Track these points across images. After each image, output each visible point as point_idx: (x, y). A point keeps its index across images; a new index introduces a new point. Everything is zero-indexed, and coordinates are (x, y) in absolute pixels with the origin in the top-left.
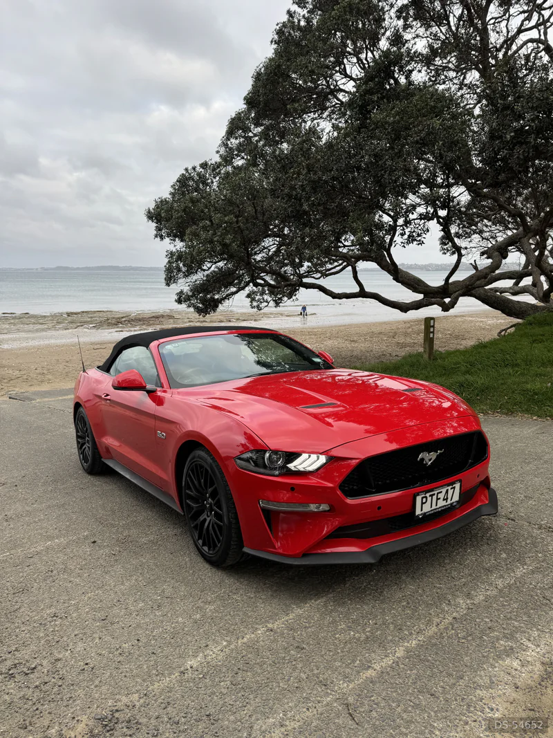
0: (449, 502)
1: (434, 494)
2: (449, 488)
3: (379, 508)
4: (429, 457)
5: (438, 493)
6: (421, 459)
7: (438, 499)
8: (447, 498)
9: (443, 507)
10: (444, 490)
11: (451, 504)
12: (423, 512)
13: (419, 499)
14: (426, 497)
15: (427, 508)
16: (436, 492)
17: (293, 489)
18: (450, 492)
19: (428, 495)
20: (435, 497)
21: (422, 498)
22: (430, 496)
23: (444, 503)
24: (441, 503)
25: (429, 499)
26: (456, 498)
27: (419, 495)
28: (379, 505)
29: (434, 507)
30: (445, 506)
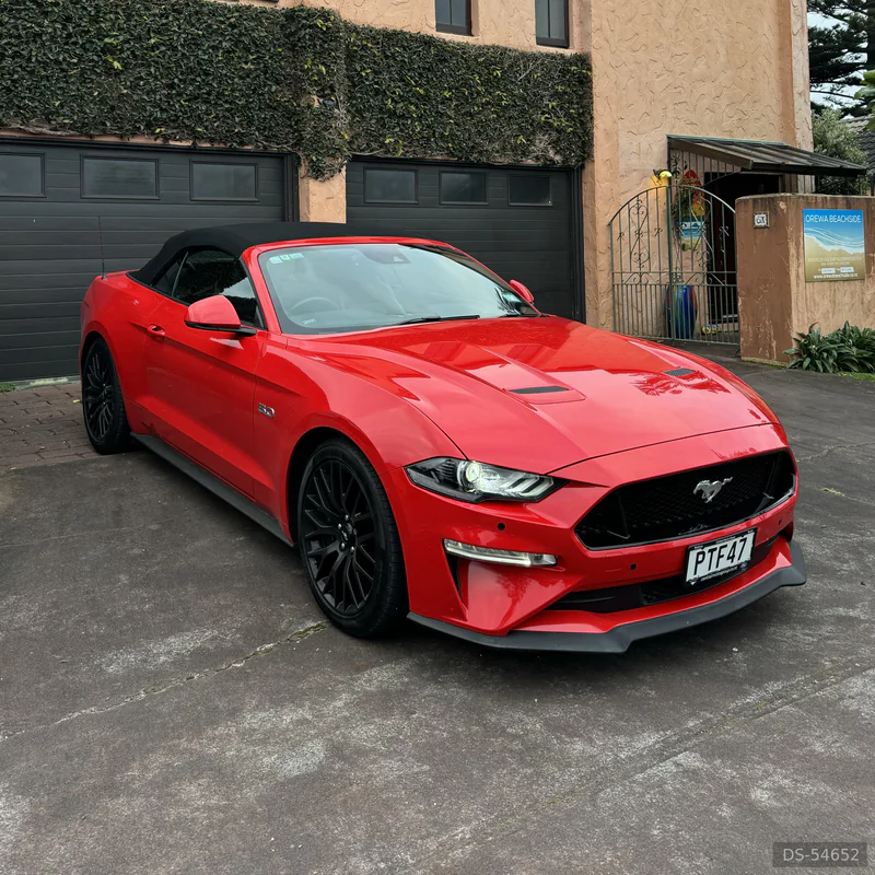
0: (736, 562)
1: (715, 549)
2: (738, 540)
3: (633, 567)
5: (721, 548)
6: (698, 492)
7: (720, 556)
8: (734, 556)
9: (726, 569)
10: (730, 544)
11: (739, 566)
12: (696, 576)
13: (693, 555)
14: (703, 553)
15: (703, 571)
16: (718, 546)
17: (501, 527)
18: (739, 546)
19: (706, 550)
20: (716, 554)
21: (698, 554)
22: (709, 551)
23: (729, 564)
24: (725, 563)
25: (708, 556)
26: (746, 556)
27: (693, 549)
28: (632, 562)
29: (713, 569)
30: (729, 568)
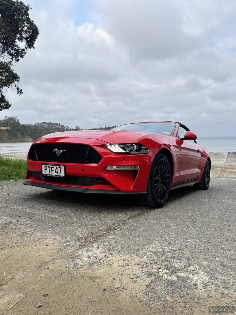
0: (59, 174)
1: (50, 167)
2: (58, 167)
3: (33, 166)
4: (58, 152)
5: (52, 167)
7: (52, 170)
8: (57, 172)
9: (55, 175)
10: (55, 167)
11: (60, 176)
12: (46, 173)
13: (43, 166)
15: (47, 172)
18: (59, 170)
19: (47, 166)
20: (50, 168)
21: (45, 167)
22: (48, 167)
23: (56, 174)
24: (54, 173)
25: (48, 168)
26: (63, 174)
29: (51, 173)
30: (56, 175)
